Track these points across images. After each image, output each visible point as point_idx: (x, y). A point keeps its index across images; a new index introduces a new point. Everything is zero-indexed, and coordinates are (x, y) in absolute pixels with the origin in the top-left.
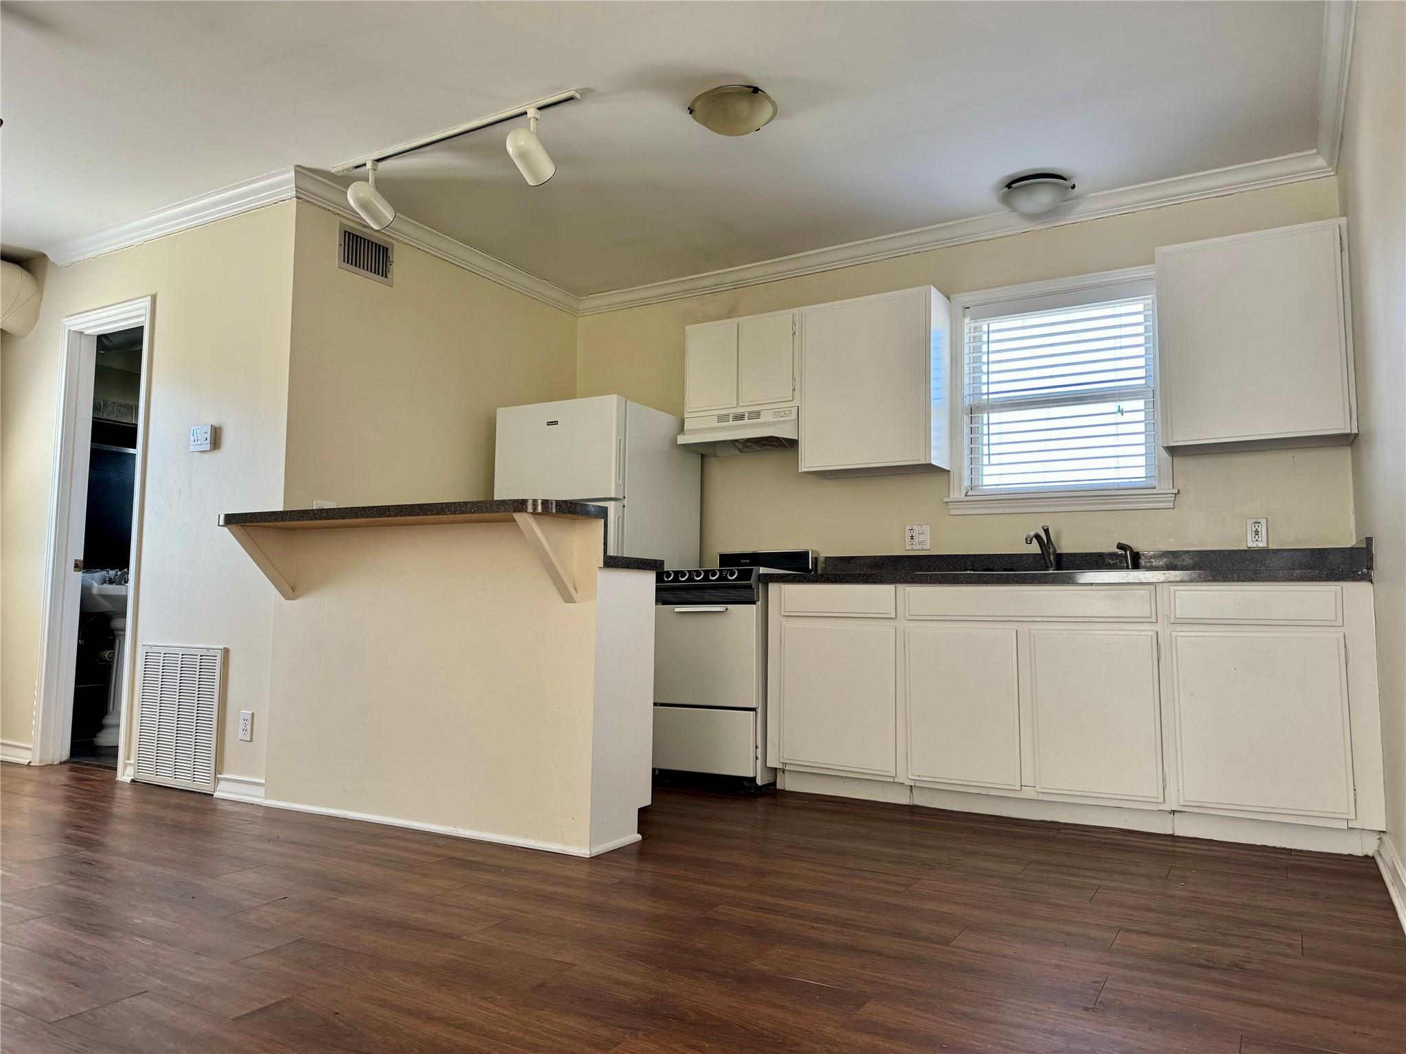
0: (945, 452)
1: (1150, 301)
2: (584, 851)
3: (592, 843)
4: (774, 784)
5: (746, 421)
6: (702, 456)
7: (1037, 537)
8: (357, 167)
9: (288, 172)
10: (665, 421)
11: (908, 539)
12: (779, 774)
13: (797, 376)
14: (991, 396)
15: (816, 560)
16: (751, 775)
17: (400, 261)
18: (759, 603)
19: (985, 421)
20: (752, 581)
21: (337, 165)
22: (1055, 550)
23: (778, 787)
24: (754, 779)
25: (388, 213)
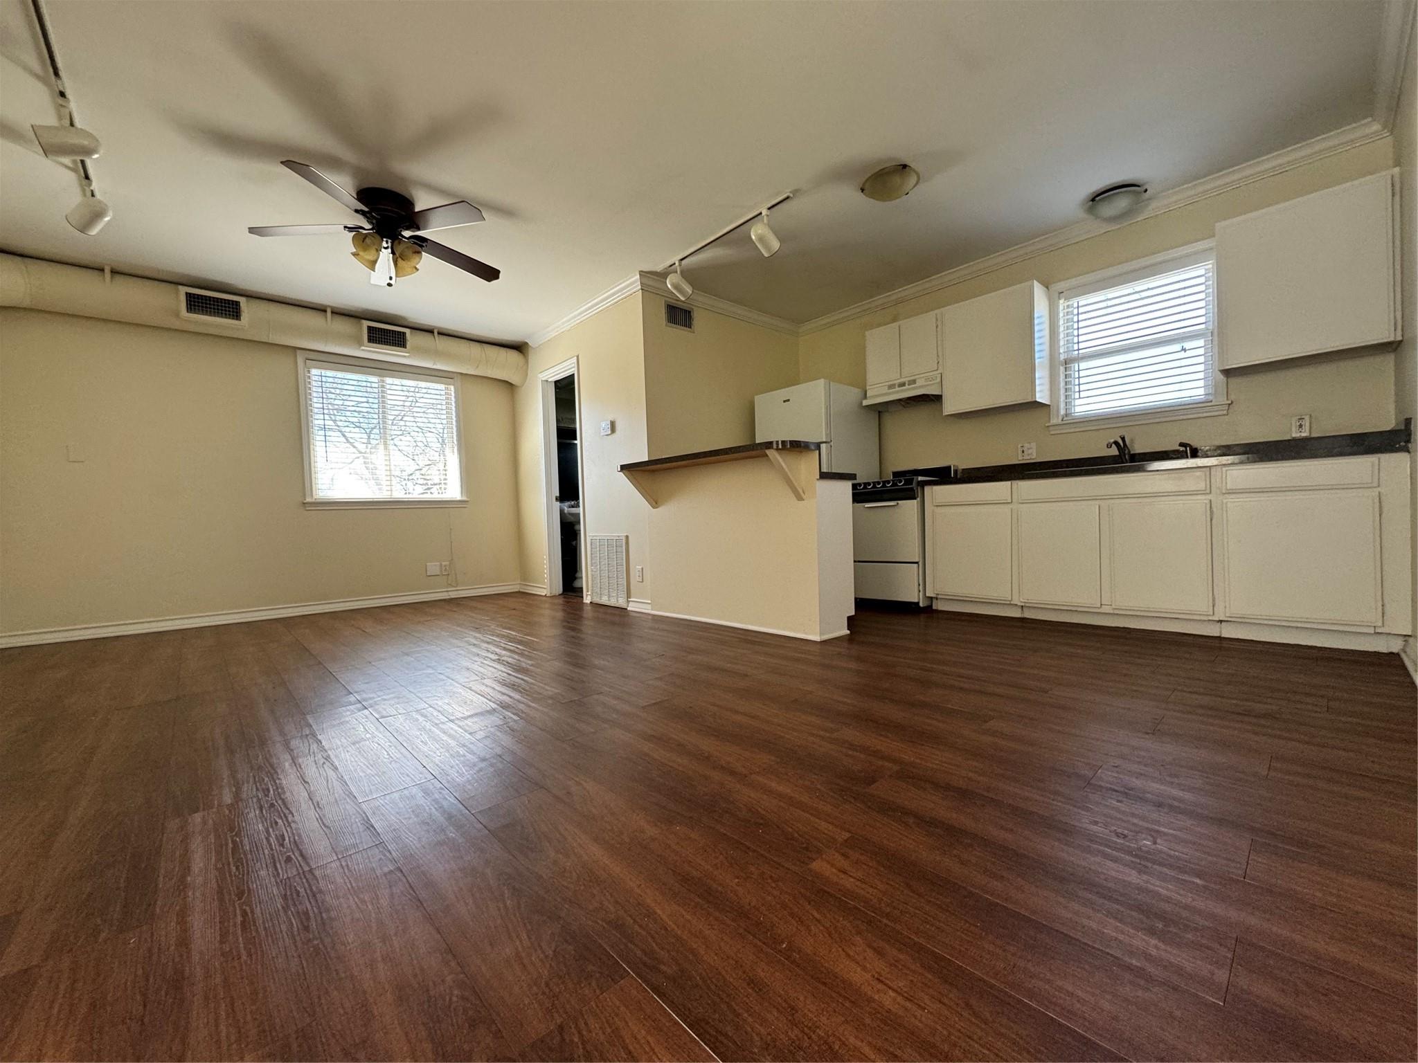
0: (1047, 393)
1: (1211, 266)
2: (817, 638)
3: (821, 634)
4: (932, 606)
5: (907, 386)
6: (879, 412)
7: (1116, 443)
8: (671, 266)
9: (635, 275)
10: (855, 392)
11: (1020, 452)
12: (934, 601)
13: (940, 354)
14: (1080, 351)
15: (956, 471)
16: (916, 601)
17: (698, 318)
18: (919, 499)
19: (1077, 369)
20: (914, 484)
21: (659, 268)
22: (1129, 451)
23: (934, 607)
24: (918, 603)
25: (689, 290)
